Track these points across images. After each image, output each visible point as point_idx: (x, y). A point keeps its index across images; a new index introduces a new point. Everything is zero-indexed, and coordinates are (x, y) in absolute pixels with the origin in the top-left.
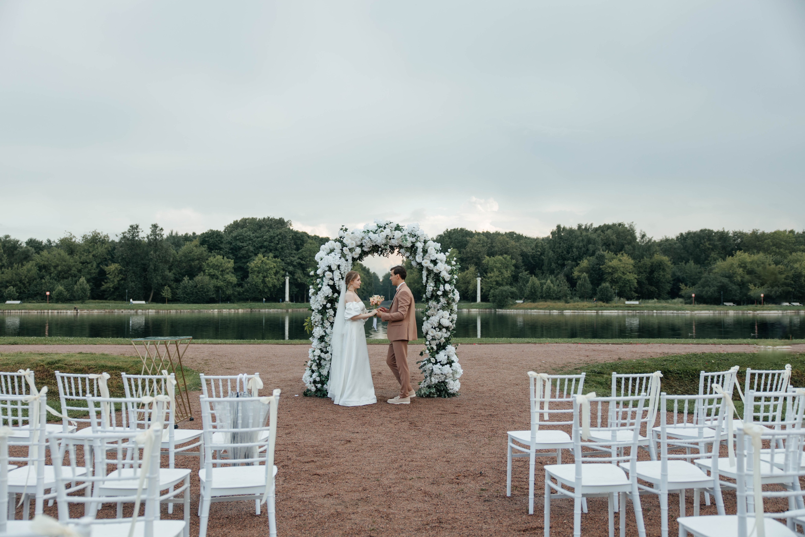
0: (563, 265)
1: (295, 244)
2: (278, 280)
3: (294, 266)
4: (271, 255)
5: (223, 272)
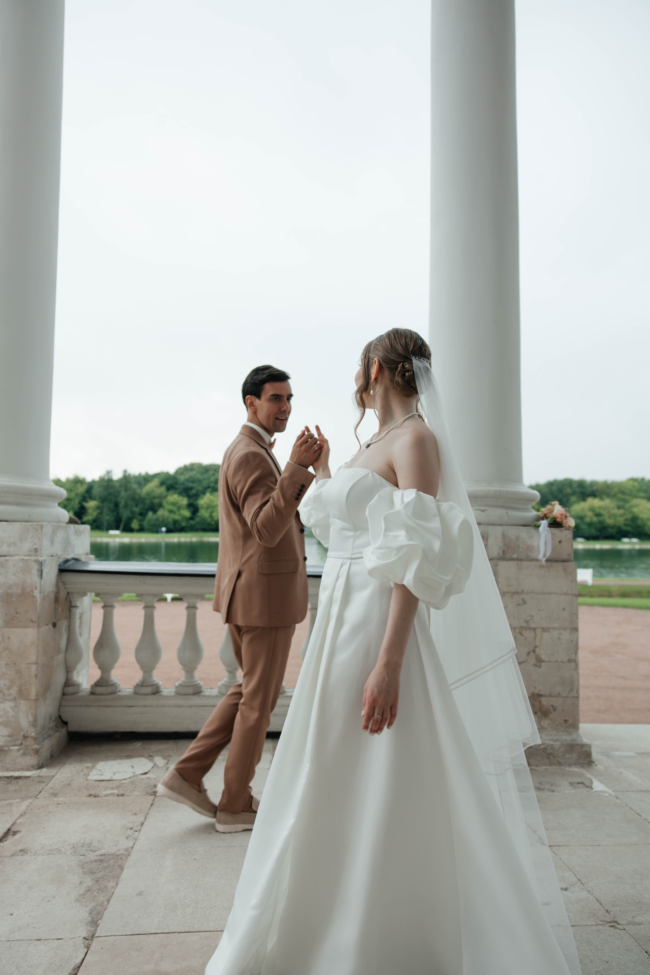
5: (179, 508)
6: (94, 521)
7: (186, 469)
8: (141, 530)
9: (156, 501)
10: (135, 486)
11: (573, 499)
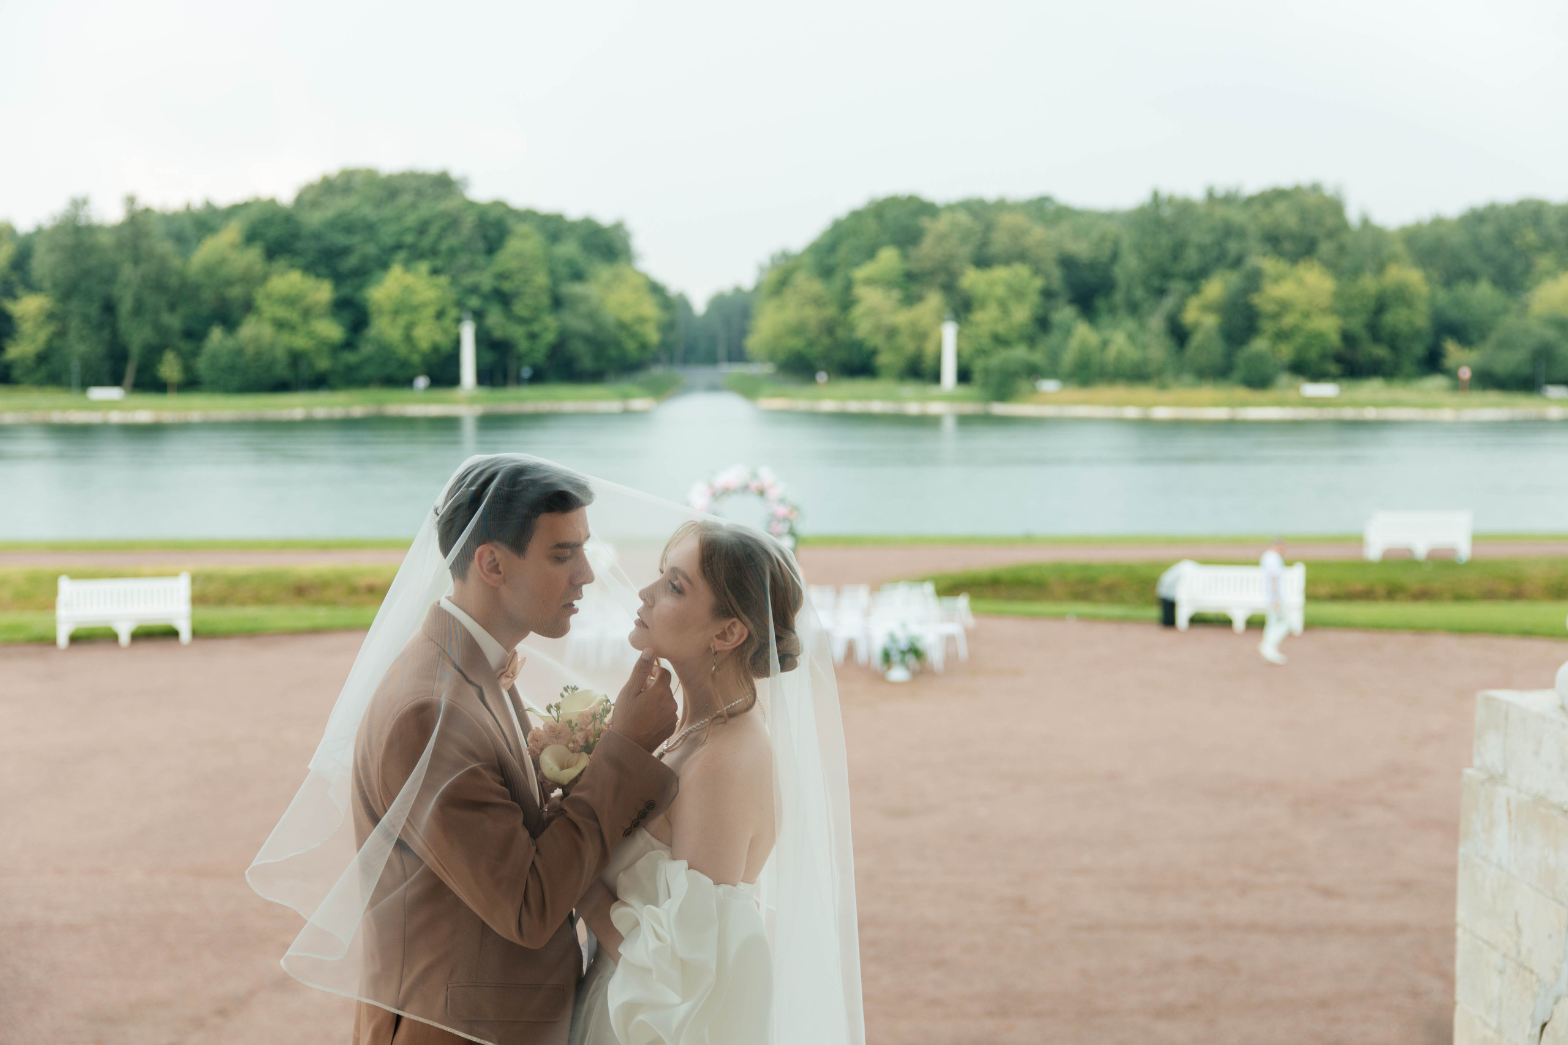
0: (1161, 292)
1: (485, 237)
2: (445, 331)
3: (486, 298)
4: (424, 267)
5: (307, 314)
6: (42, 358)
7: (329, 188)
8: (191, 384)
9: (236, 292)
10: (166, 247)
11: (1544, 262)
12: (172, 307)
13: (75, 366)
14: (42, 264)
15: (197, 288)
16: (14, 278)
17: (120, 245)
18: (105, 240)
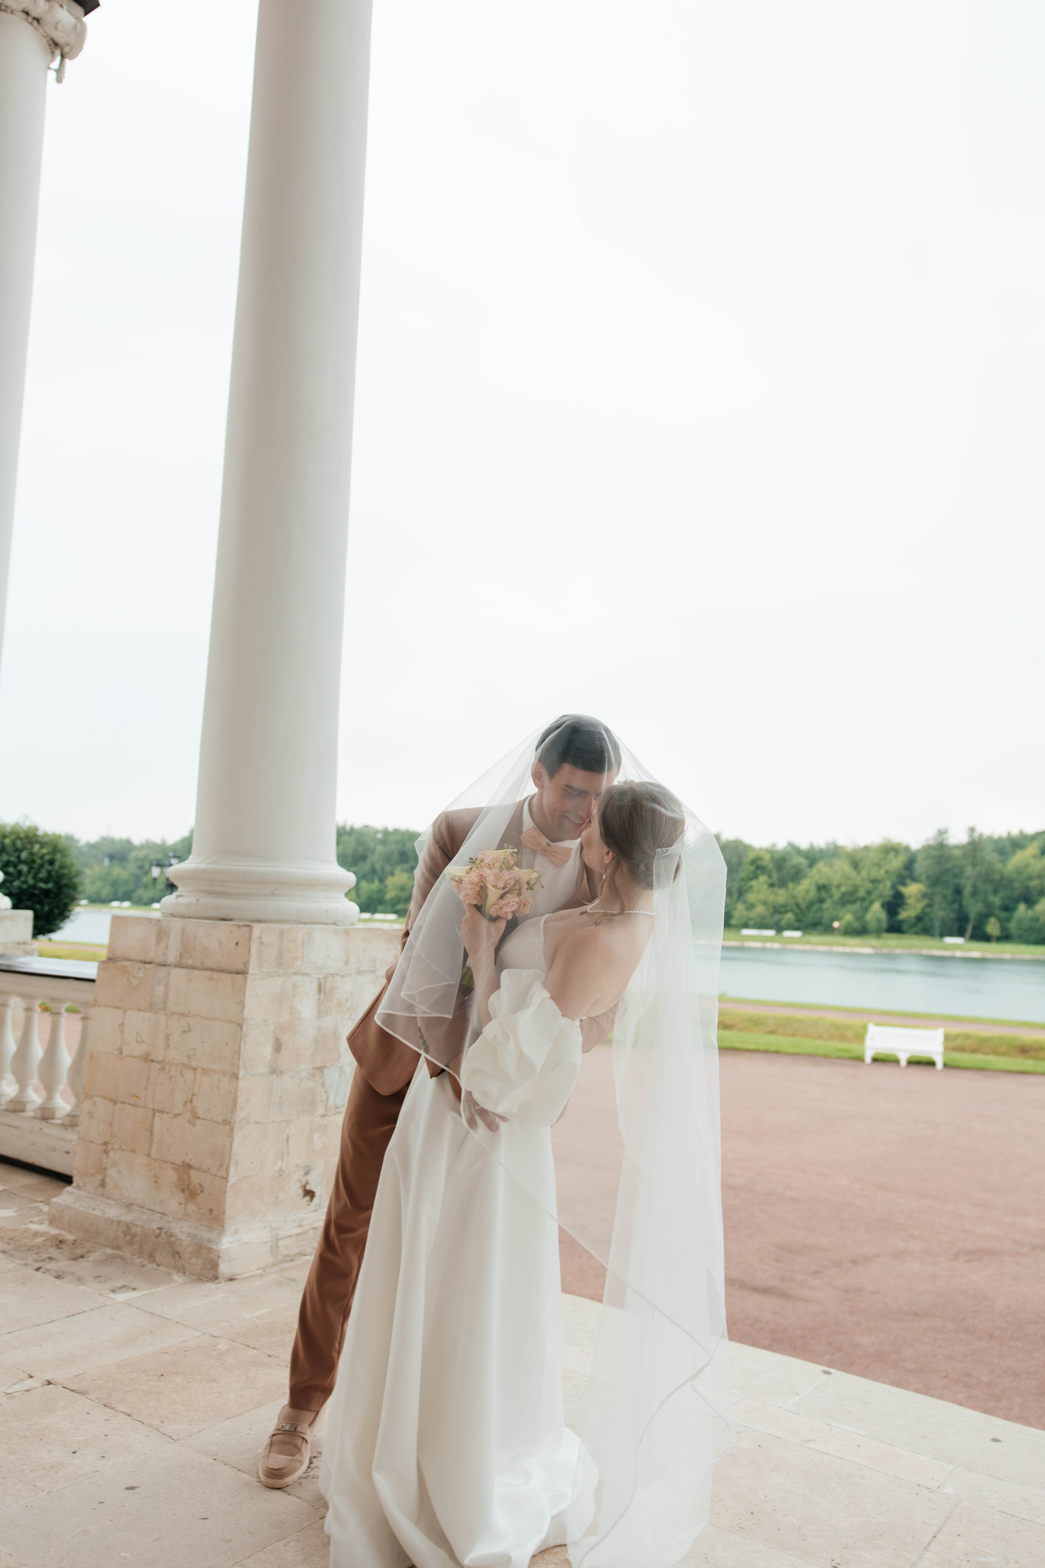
6: (919, 919)
8: (1005, 937)
9: (1035, 884)
10: (993, 857)
12: (995, 892)
13: (937, 923)
14: (920, 867)
15: (1010, 881)
16: (905, 873)
17: (965, 856)
18: (957, 853)
